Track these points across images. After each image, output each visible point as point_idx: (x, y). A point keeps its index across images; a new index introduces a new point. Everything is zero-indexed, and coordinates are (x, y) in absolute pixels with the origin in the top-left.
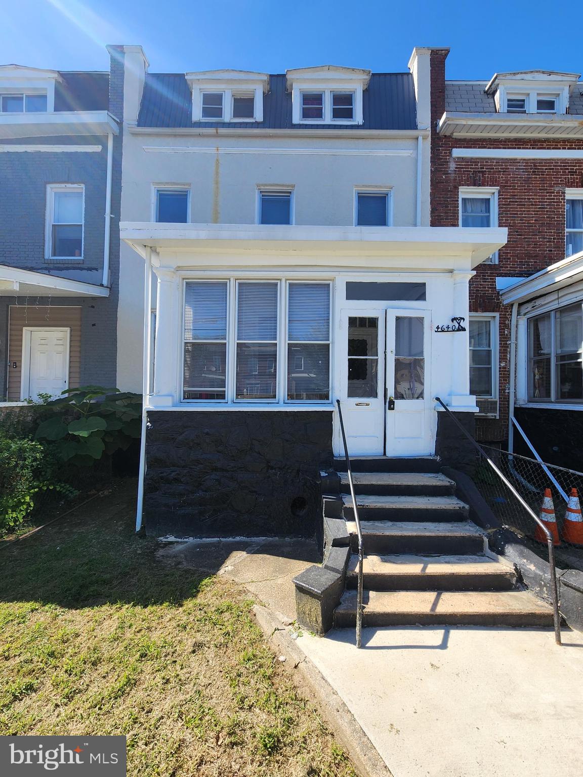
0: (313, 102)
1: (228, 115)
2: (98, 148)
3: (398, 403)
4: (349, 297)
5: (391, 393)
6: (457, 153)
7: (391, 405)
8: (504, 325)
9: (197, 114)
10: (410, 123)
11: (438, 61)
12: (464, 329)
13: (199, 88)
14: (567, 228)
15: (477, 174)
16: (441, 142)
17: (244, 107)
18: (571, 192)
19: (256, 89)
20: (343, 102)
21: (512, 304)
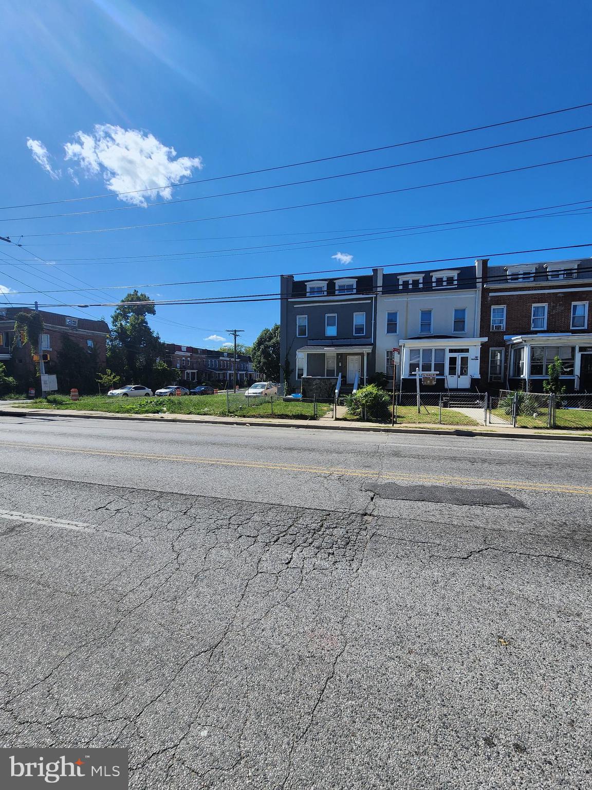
0: (440, 281)
1: (410, 287)
2: (370, 301)
3: (461, 376)
4: (449, 352)
5: (459, 374)
6: (491, 294)
7: (459, 377)
8: (506, 352)
9: (401, 287)
10: (474, 286)
11: (485, 263)
12: (477, 359)
13: (401, 279)
14: (532, 317)
15: (498, 301)
16: (485, 292)
17: (416, 283)
18: (534, 305)
19: (420, 278)
20: (450, 280)
21: (509, 345)
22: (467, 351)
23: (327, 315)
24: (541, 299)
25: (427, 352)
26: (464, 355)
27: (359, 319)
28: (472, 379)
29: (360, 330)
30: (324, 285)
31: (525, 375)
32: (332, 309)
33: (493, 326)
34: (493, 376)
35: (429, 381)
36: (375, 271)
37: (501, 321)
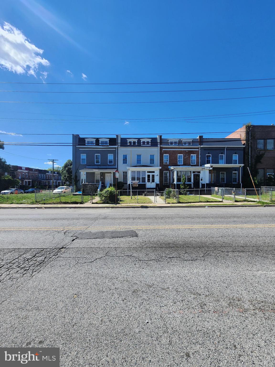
0: (144, 143)
1: (132, 144)
2: (115, 149)
4: (147, 173)
6: (163, 149)
7: (151, 183)
8: (169, 173)
9: (128, 144)
10: (157, 146)
11: (161, 137)
12: (158, 176)
13: (129, 141)
14: (178, 159)
15: (166, 152)
16: (161, 148)
17: (134, 143)
18: (179, 155)
19: (136, 141)
20: (148, 143)
21: (170, 170)
22: (154, 172)
23: (95, 155)
24: (181, 152)
25: (139, 172)
26: (153, 174)
27: (110, 157)
28: (156, 184)
29: (110, 162)
30: (94, 140)
31: (175, 182)
32: (98, 152)
33: (164, 162)
34: (165, 182)
35: (135, 185)
36: (117, 136)
37: (167, 161)
